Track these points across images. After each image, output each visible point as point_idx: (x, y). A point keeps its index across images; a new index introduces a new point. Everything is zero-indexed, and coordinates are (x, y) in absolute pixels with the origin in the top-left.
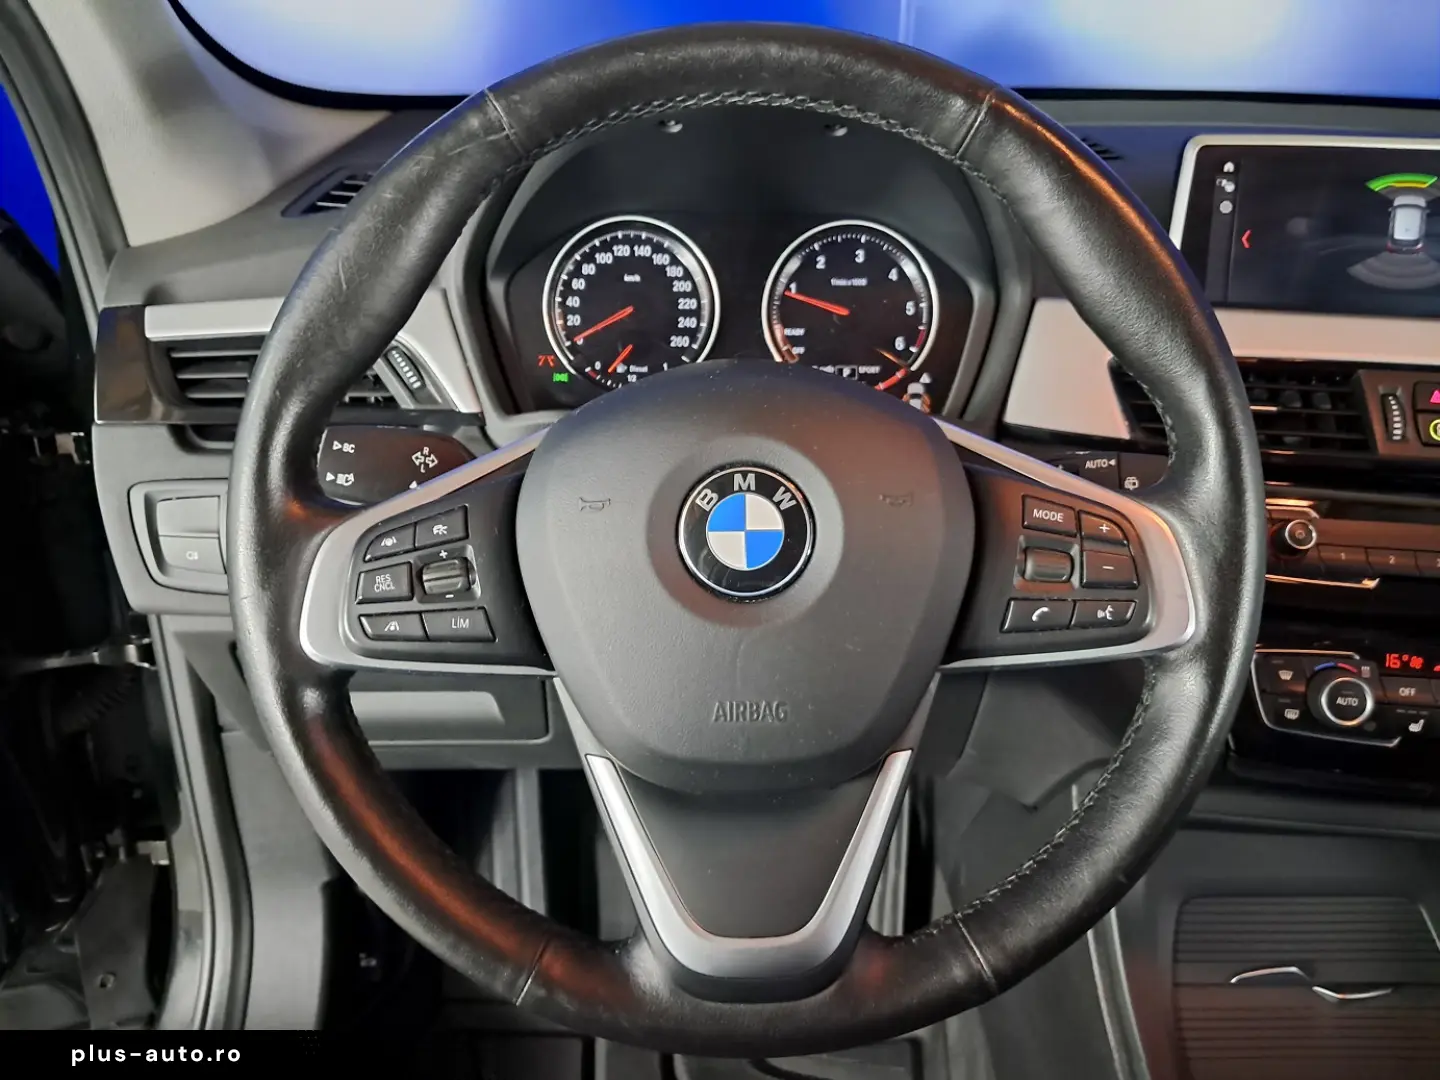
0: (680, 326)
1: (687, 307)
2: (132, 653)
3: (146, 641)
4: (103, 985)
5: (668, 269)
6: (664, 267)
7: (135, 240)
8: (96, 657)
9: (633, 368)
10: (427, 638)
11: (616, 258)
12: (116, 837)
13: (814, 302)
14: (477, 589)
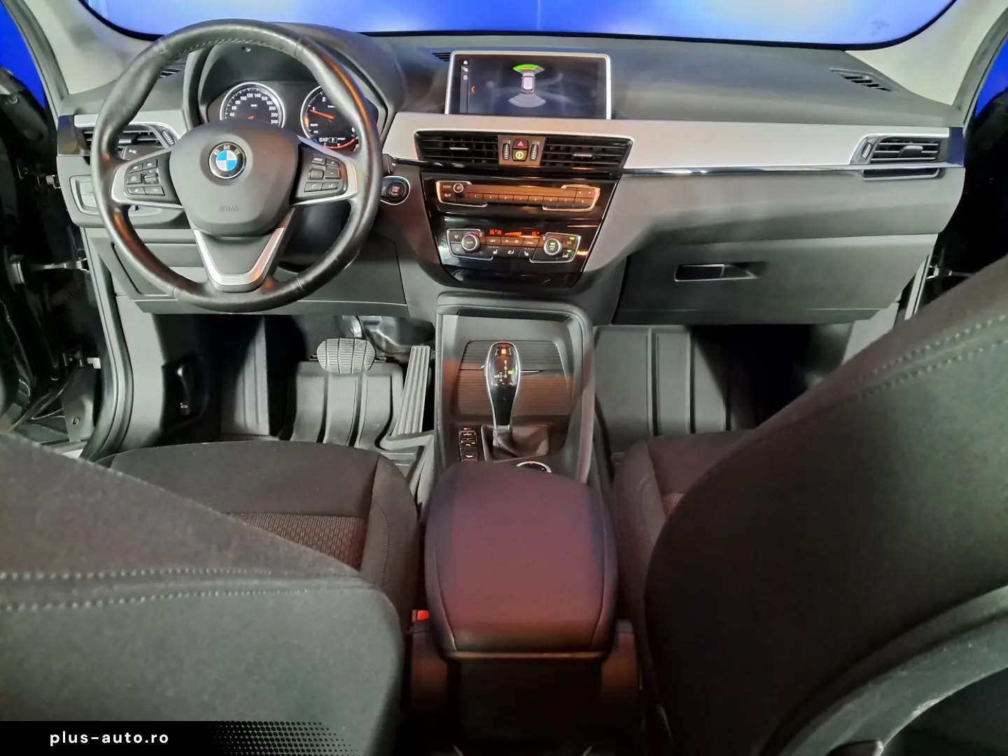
1: (274, 116)
2: (79, 265)
3: (85, 259)
4: (74, 423)
5: (267, 102)
6: (265, 101)
7: (71, 93)
8: (65, 266)
10: (146, 194)
11: (248, 98)
12: (78, 355)
13: (321, 114)
14: (160, 180)
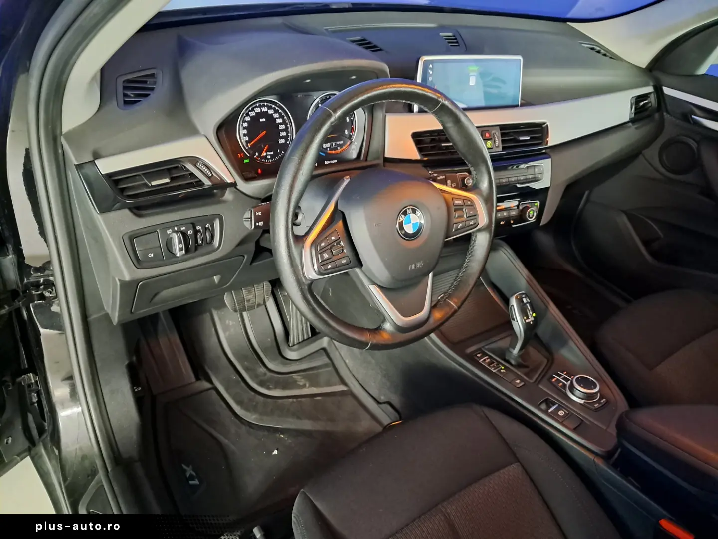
0: (281, 135)
1: (282, 128)
4: (7, 443)
5: (274, 115)
6: (272, 114)
9: (268, 153)
10: (337, 267)
11: (256, 113)
14: (345, 251)
